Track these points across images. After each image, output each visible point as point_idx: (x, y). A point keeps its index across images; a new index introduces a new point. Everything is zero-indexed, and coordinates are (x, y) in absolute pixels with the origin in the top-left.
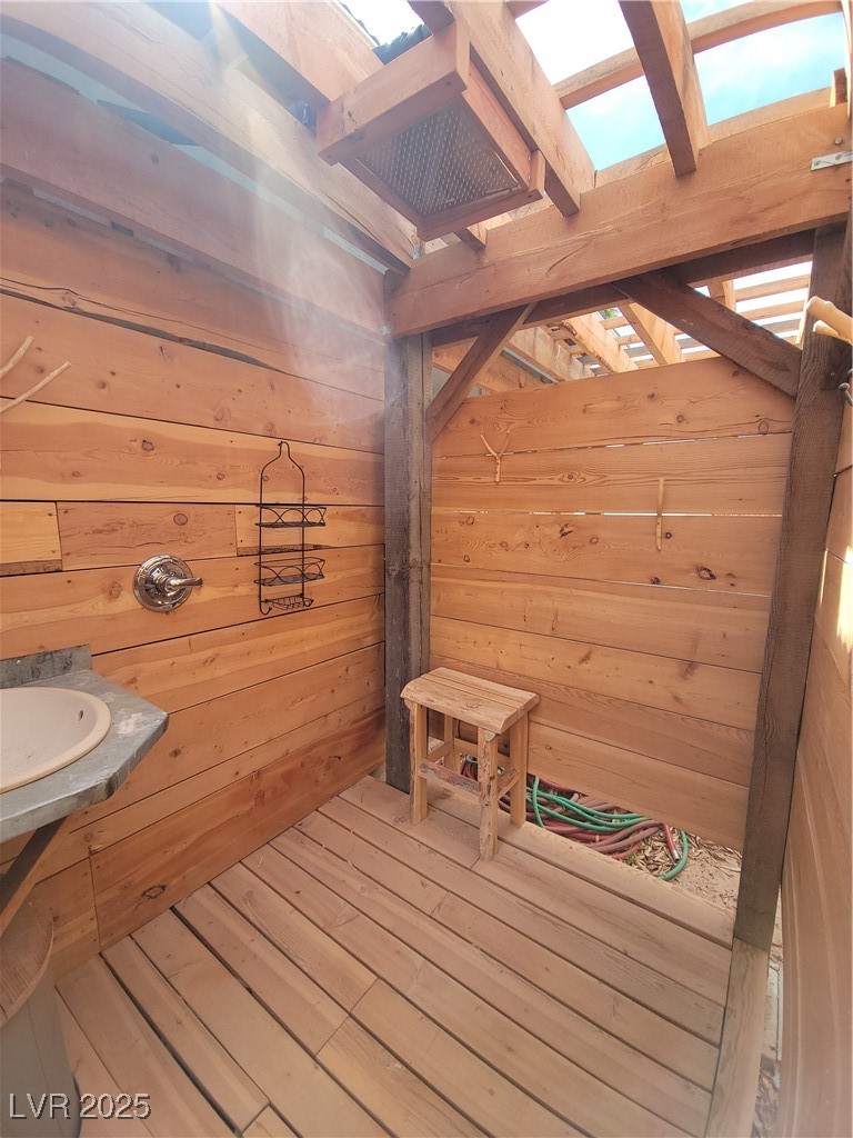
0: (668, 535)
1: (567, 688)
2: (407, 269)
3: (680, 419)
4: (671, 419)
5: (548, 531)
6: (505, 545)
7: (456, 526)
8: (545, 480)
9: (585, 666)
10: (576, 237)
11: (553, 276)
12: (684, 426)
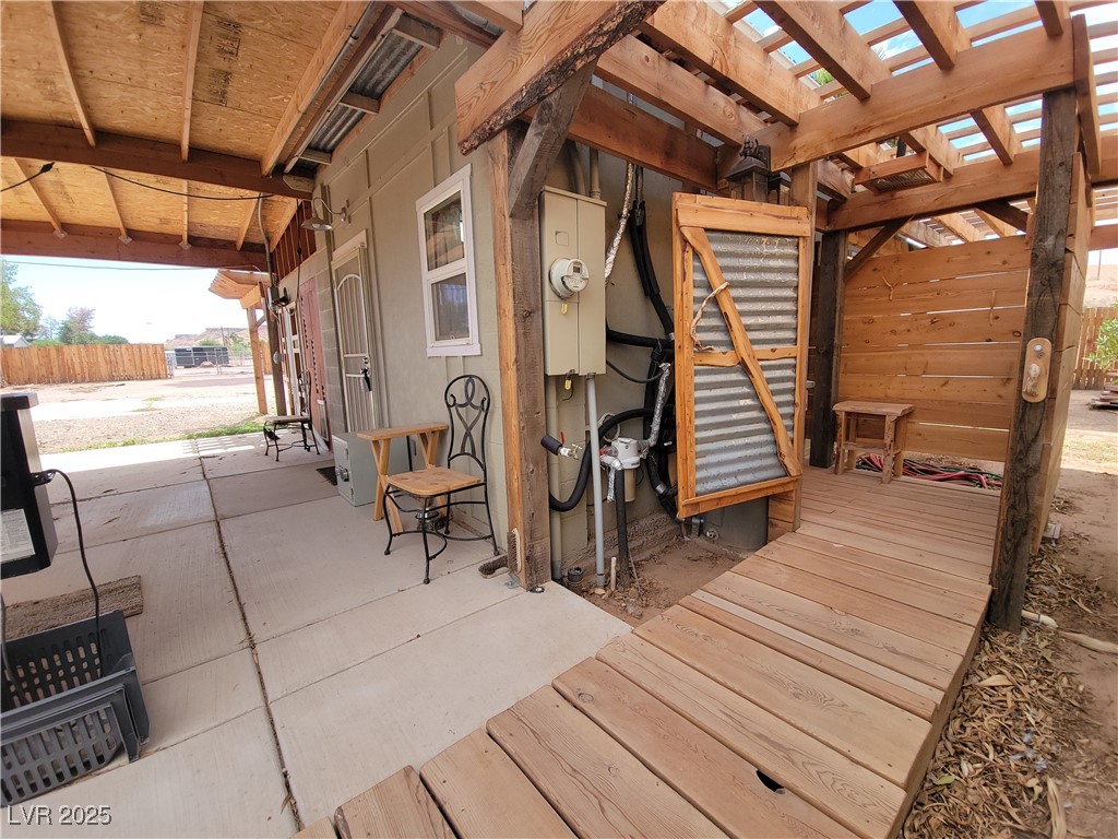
0: (997, 318)
1: (932, 401)
2: (845, 199)
3: (1005, 262)
4: (999, 263)
5: (923, 322)
6: (894, 332)
7: (862, 325)
8: (922, 297)
9: (944, 388)
10: (951, 187)
11: (937, 203)
12: (1007, 266)
